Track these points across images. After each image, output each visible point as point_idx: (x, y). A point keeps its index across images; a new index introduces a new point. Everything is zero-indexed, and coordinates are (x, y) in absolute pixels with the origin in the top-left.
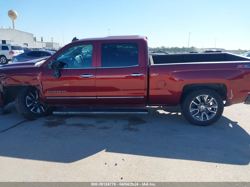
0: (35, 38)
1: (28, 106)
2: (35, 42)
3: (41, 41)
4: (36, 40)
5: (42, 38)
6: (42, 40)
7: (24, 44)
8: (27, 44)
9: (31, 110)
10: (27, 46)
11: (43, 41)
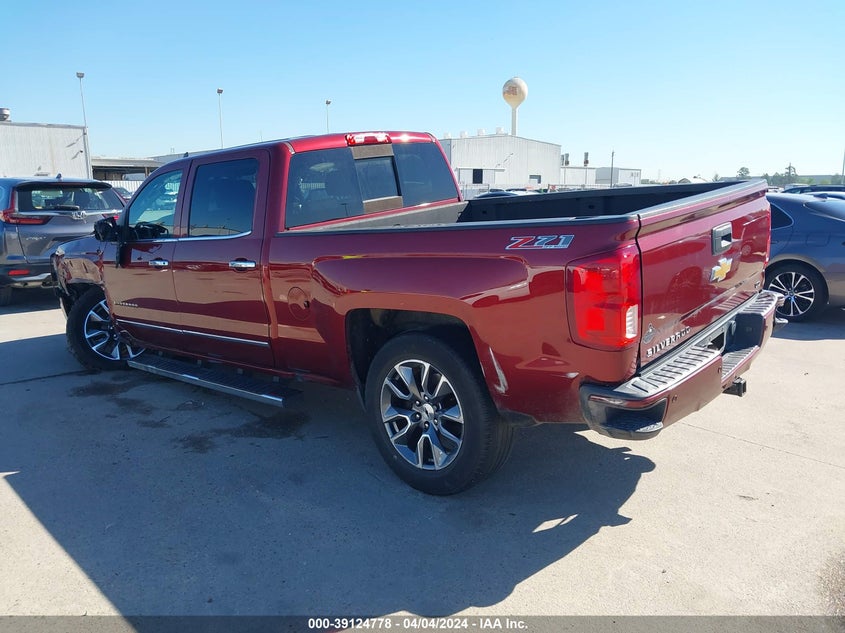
0: (567, 155)
1: (87, 336)
2: (562, 170)
3: (582, 165)
4: (567, 163)
5: (586, 155)
6: (586, 162)
7: (532, 177)
8: (539, 178)
9: (94, 348)
10: (539, 182)
11: (589, 166)
